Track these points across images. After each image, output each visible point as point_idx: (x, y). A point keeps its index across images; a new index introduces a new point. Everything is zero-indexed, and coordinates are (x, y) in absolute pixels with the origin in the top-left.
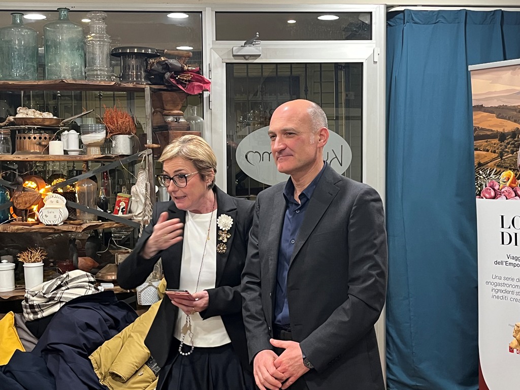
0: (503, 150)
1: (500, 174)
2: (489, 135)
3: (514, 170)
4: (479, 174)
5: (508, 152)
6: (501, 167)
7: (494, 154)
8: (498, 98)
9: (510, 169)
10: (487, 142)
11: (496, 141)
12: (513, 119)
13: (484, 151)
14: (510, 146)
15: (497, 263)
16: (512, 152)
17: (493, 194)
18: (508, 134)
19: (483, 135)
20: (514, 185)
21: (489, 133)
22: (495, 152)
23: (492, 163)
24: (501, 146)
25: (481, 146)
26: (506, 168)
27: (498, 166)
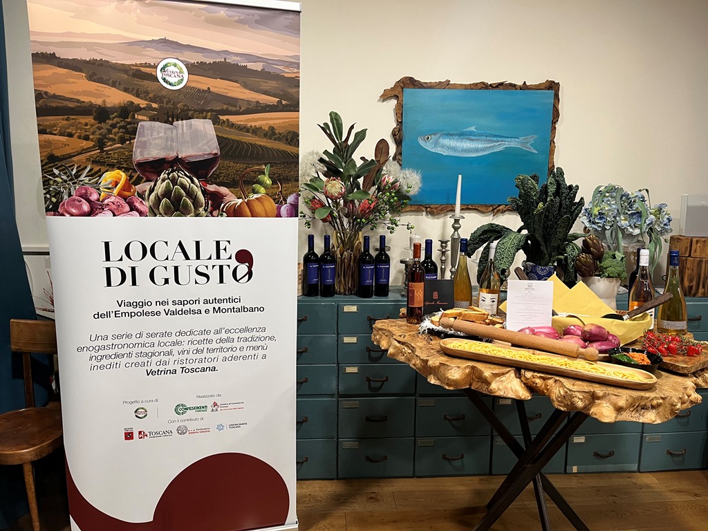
0: (104, 136)
1: (100, 176)
2: (72, 109)
3: (126, 170)
4: (54, 175)
5: (113, 140)
6: (102, 164)
7: (85, 142)
8: (90, 46)
9: (119, 168)
10: (67, 120)
11: (90, 120)
12: (122, 87)
13: (62, 134)
14: (117, 130)
15: (99, 316)
16: (122, 141)
17: (86, 207)
18: (113, 109)
19: (57, 108)
20: (127, 193)
21: (71, 105)
22: (87, 138)
23: (83, 157)
24: (100, 128)
25: (55, 125)
26: (112, 166)
27: (94, 162)
